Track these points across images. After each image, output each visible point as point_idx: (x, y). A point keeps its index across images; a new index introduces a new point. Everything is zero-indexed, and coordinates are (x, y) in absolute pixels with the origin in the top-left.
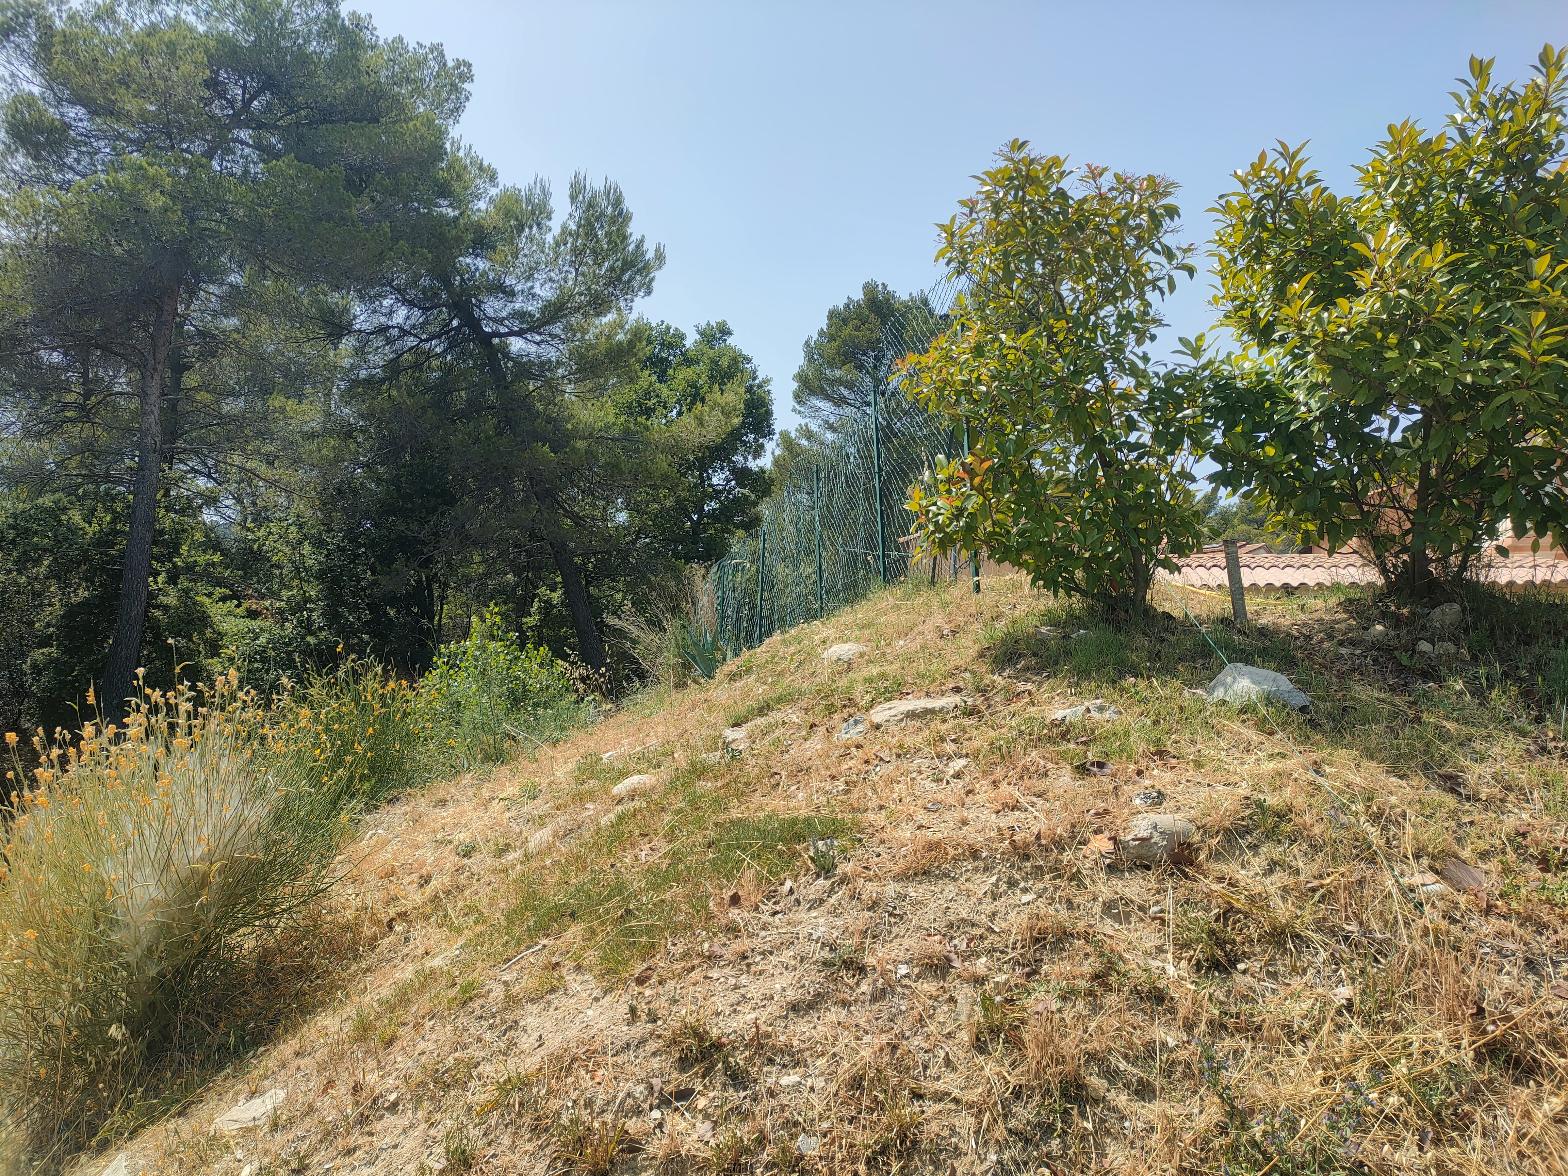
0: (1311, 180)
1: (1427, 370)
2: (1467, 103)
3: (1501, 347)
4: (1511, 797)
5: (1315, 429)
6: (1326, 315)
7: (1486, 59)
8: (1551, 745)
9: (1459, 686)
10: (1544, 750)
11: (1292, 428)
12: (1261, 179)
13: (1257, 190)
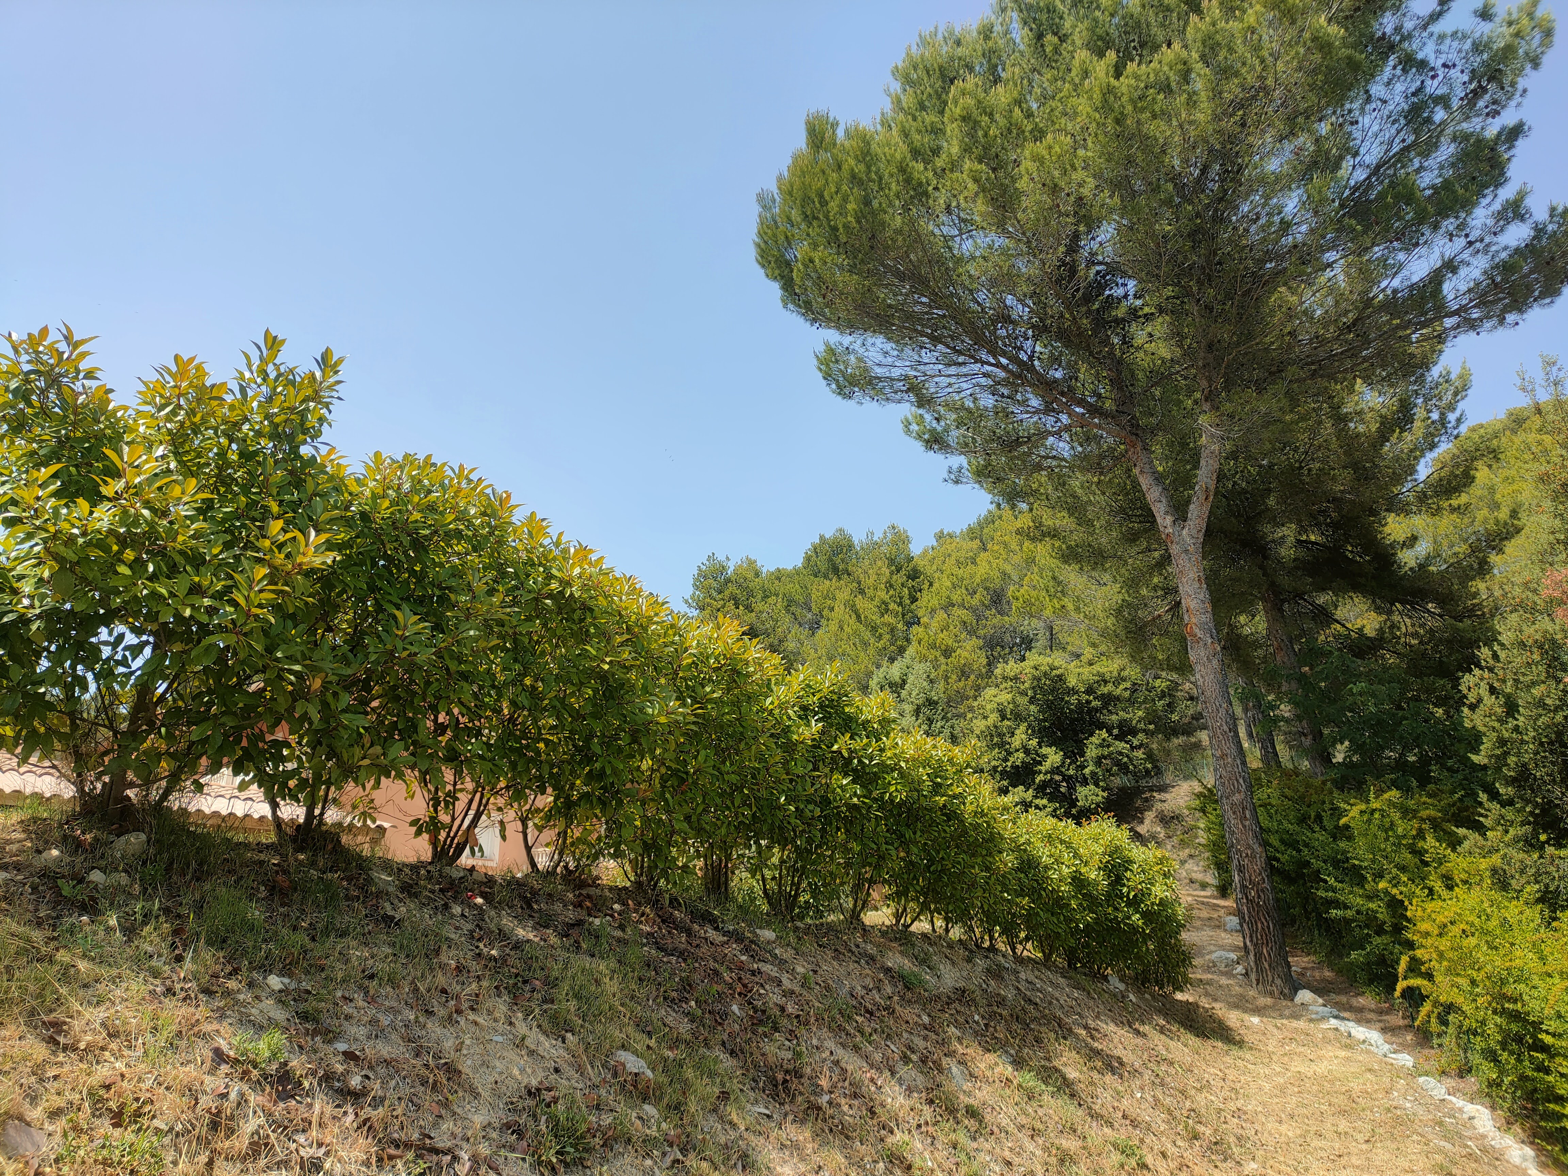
0: (90, 375)
1: (154, 594)
2: (254, 368)
3: (228, 590)
4: (114, 1046)
5: (34, 627)
6: (64, 511)
7: (280, 338)
8: (178, 986)
9: (113, 922)
10: (170, 991)
11: (5, 620)
12: (37, 353)
13: (28, 362)
